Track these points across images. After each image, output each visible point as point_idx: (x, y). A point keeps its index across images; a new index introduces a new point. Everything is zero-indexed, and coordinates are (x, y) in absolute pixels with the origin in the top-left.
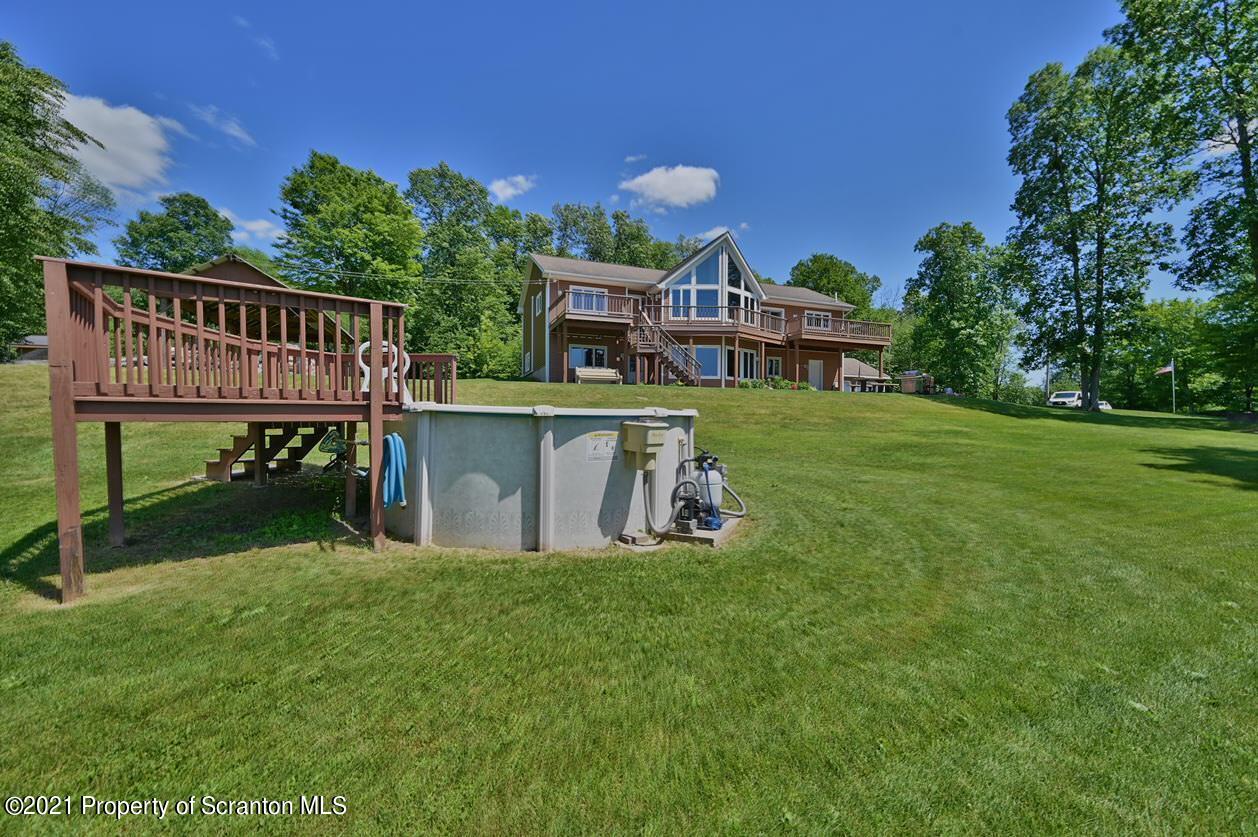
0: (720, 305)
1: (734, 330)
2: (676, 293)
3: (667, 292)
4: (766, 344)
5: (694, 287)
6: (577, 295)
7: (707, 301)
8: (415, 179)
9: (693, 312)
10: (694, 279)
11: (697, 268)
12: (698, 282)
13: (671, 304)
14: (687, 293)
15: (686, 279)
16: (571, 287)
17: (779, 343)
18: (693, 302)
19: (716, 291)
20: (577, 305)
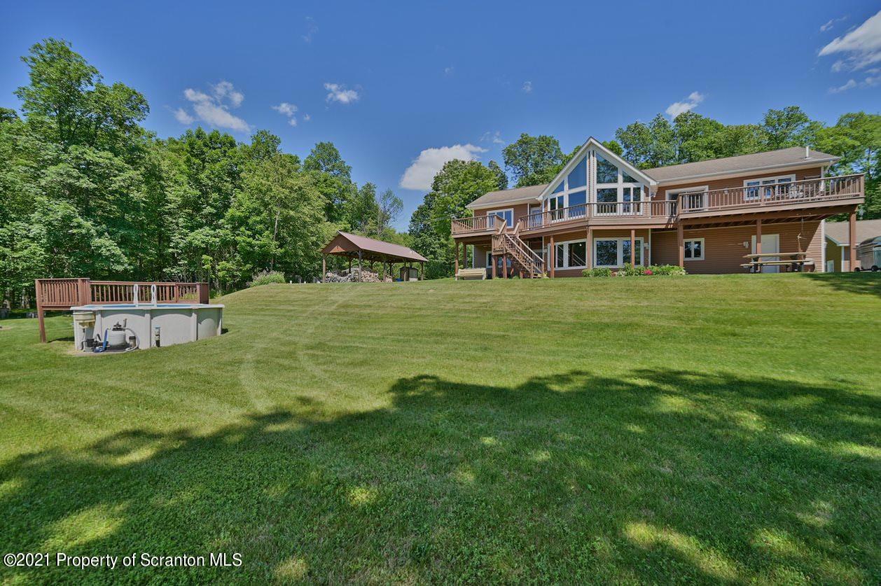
0: (587, 202)
1: (585, 224)
2: (553, 201)
3: (546, 202)
4: (653, 230)
5: (566, 193)
6: (492, 217)
7: (578, 201)
8: (509, 152)
9: (566, 213)
10: (566, 186)
11: (569, 176)
12: (570, 188)
13: (549, 210)
14: (561, 198)
15: (561, 188)
16: (488, 212)
17: (664, 227)
18: (566, 204)
19: (585, 192)
20: (492, 223)
